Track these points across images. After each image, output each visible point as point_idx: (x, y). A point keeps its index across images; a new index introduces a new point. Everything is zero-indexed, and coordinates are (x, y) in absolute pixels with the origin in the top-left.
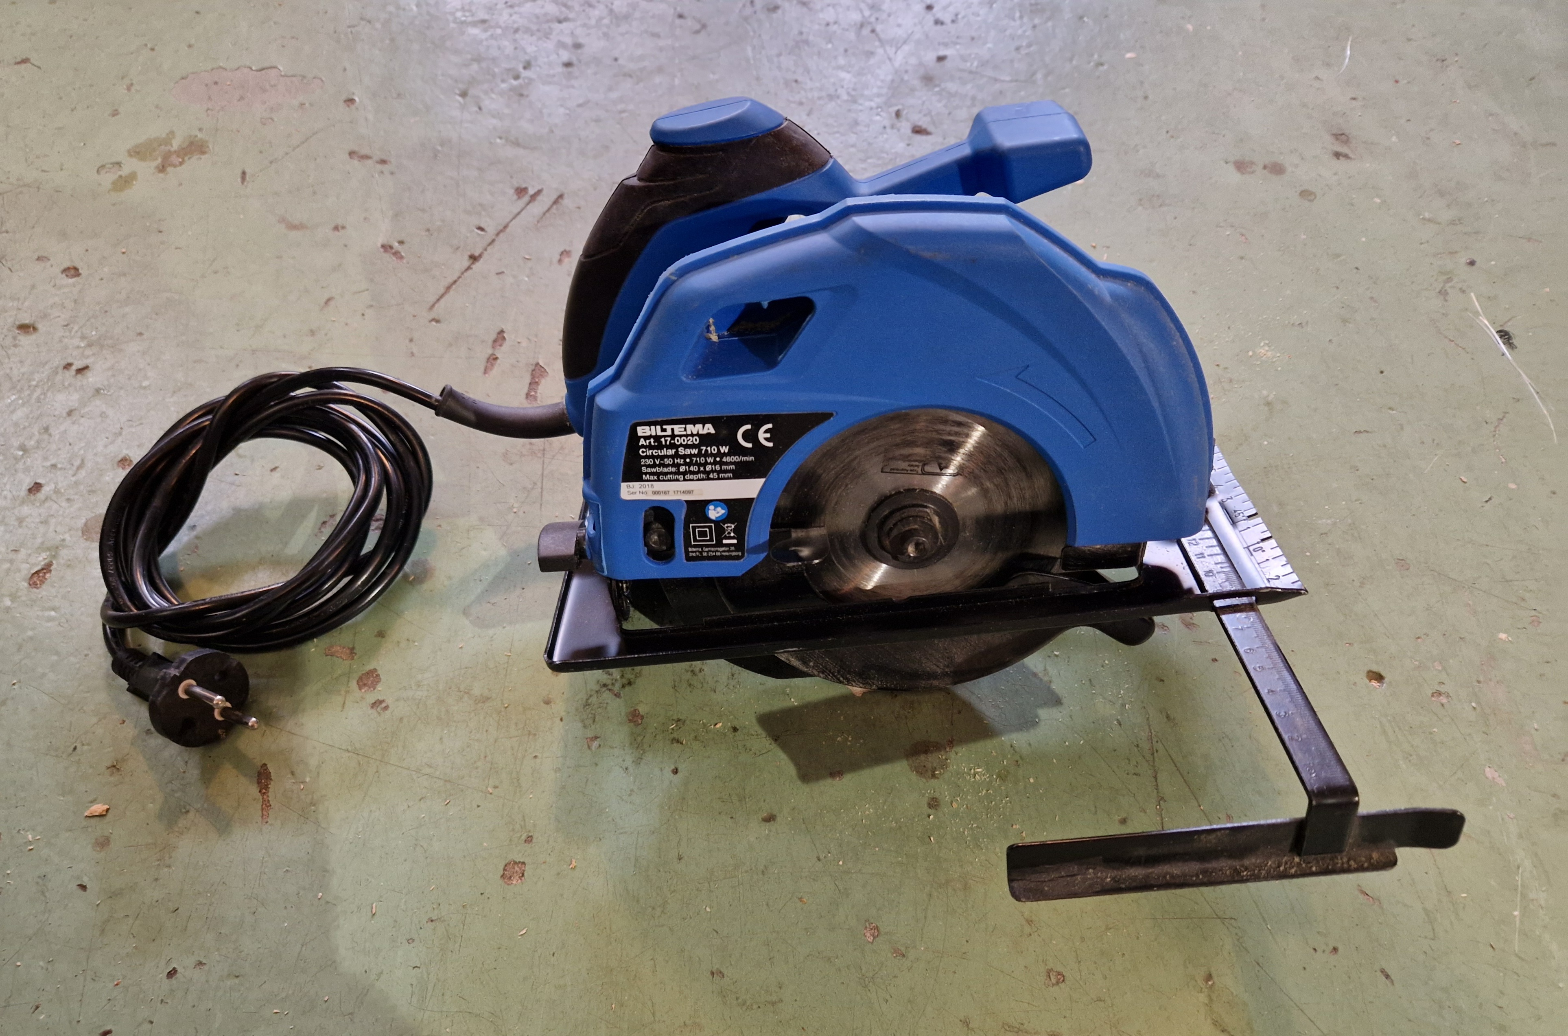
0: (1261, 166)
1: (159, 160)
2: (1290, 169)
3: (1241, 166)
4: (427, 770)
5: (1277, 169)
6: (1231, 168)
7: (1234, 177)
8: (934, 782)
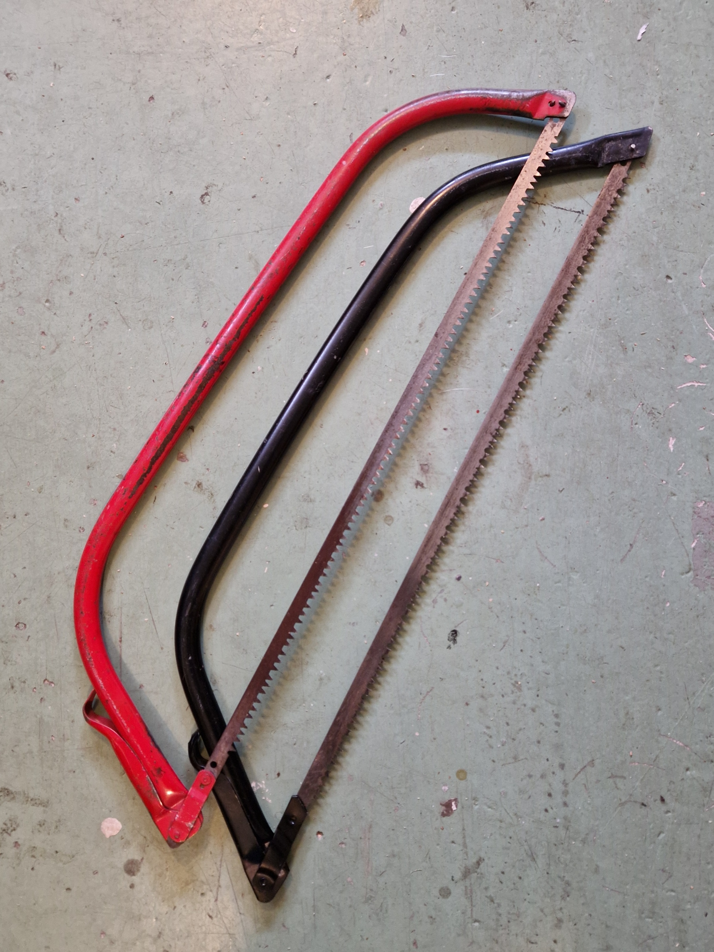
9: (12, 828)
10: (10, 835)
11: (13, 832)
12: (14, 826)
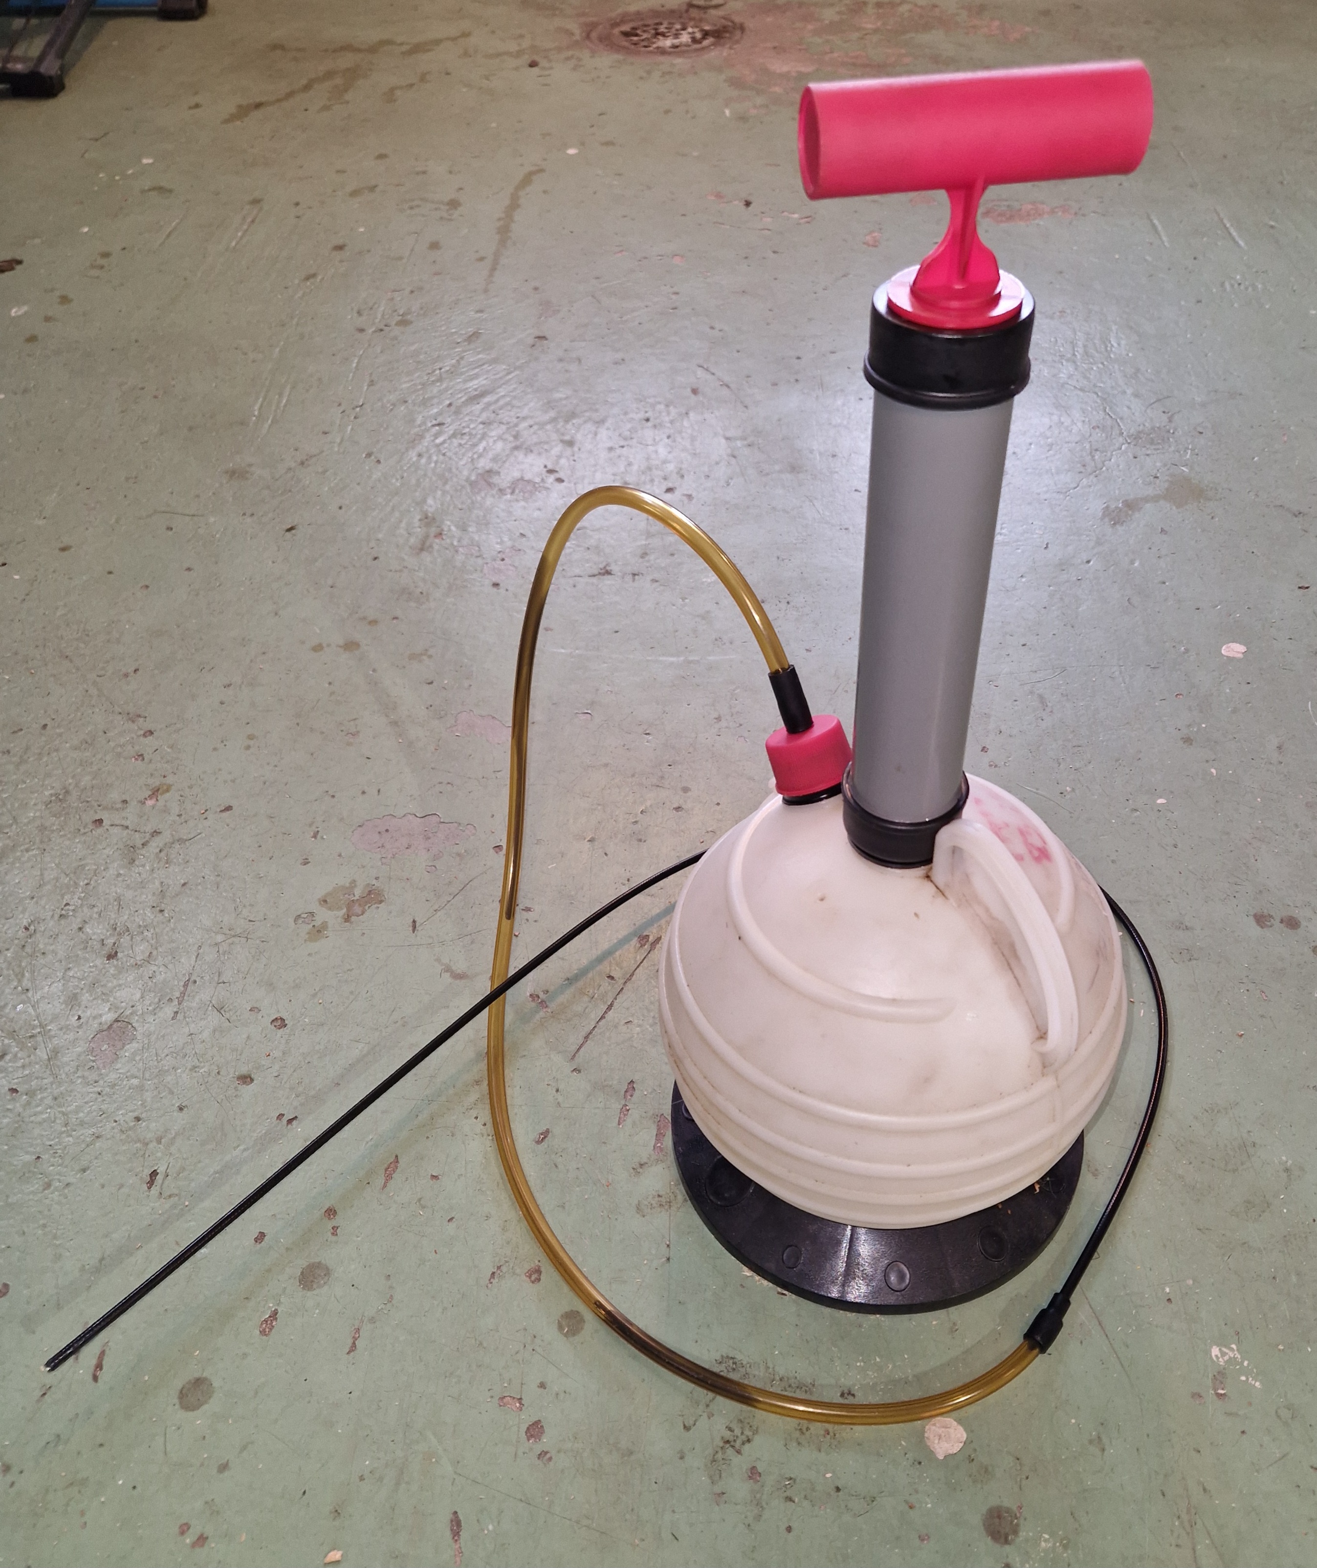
0: (1278, 920)
1: (345, 910)
2: (1304, 923)
3: (1261, 920)
4: (585, 1522)
5: (1292, 923)
6: (1252, 921)
7: (1255, 930)
8: (1007, 1548)
9: (744, 1438)
10: (739, 1452)
11: (747, 1446)
12: (748, 1433)
